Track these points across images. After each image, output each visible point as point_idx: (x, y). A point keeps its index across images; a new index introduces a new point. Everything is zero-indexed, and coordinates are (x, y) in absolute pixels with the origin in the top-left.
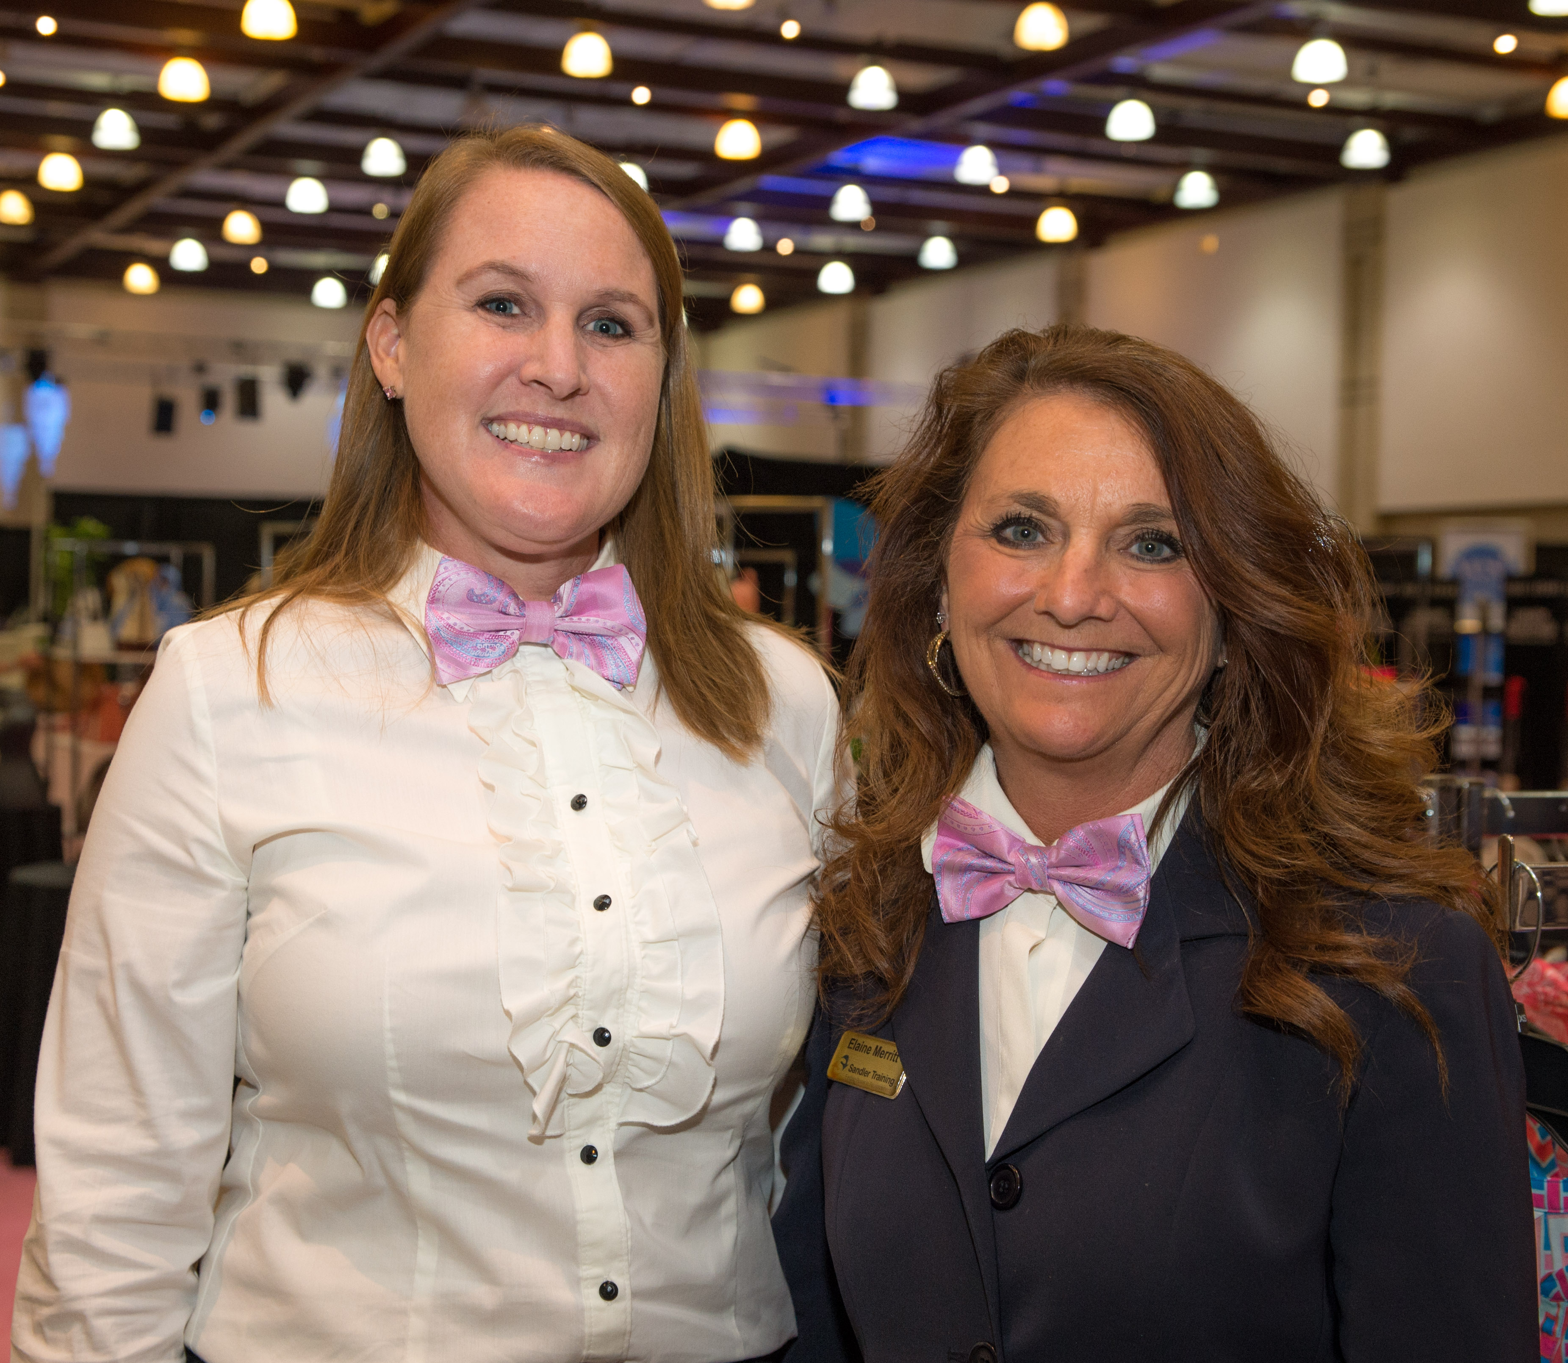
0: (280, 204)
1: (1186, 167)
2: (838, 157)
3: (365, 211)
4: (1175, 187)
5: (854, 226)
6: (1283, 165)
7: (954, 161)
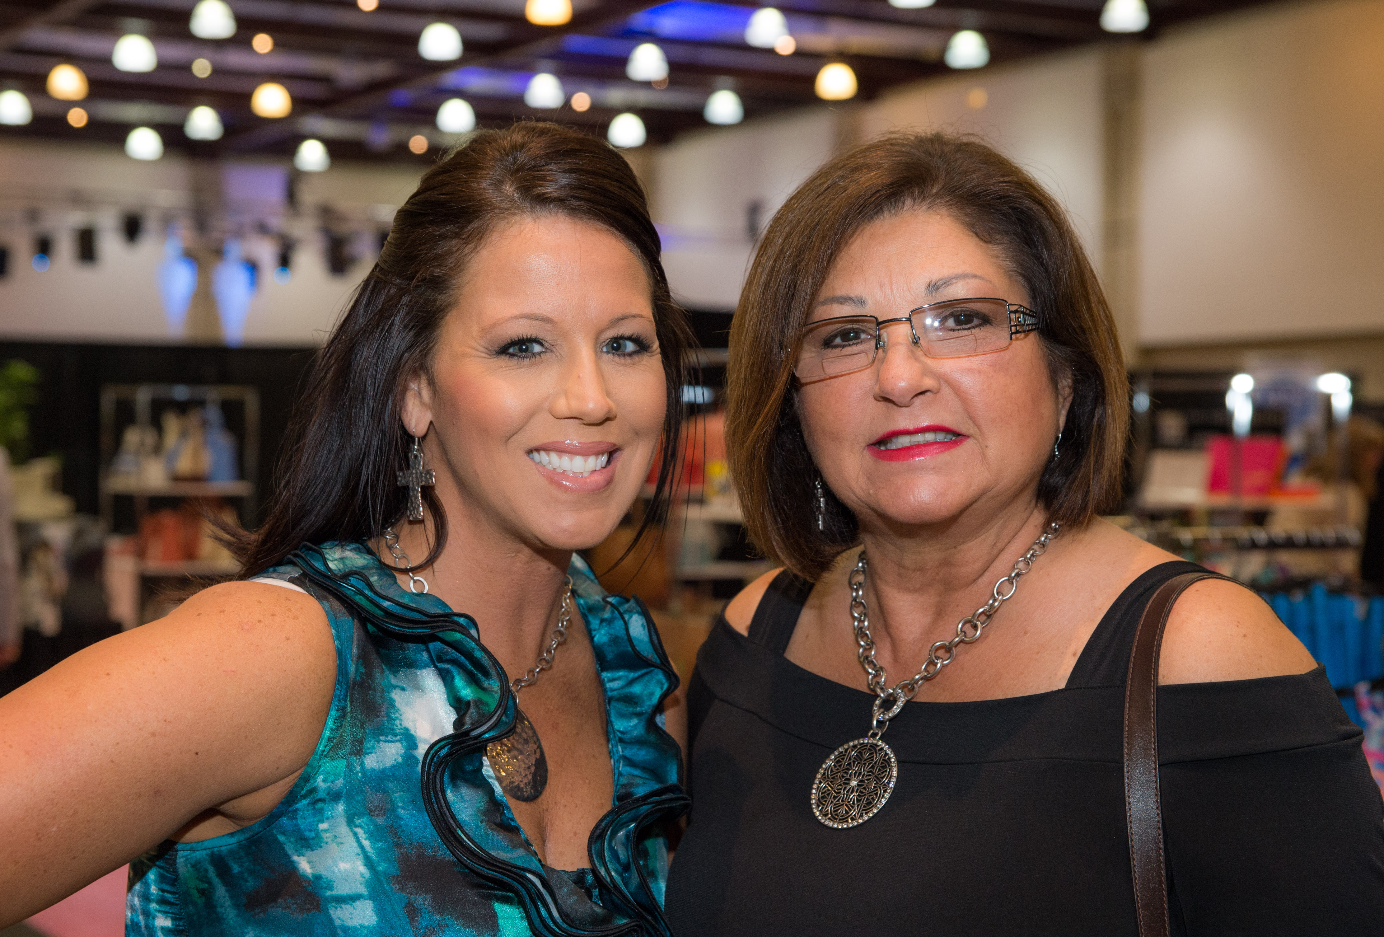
0: (107, 60)
1: (956, 28)
2: (639, 19)
3: (186, 68)
4: (944, 48)
5: (647, 85)
6: (1045, 26)
7: (745, 23)
